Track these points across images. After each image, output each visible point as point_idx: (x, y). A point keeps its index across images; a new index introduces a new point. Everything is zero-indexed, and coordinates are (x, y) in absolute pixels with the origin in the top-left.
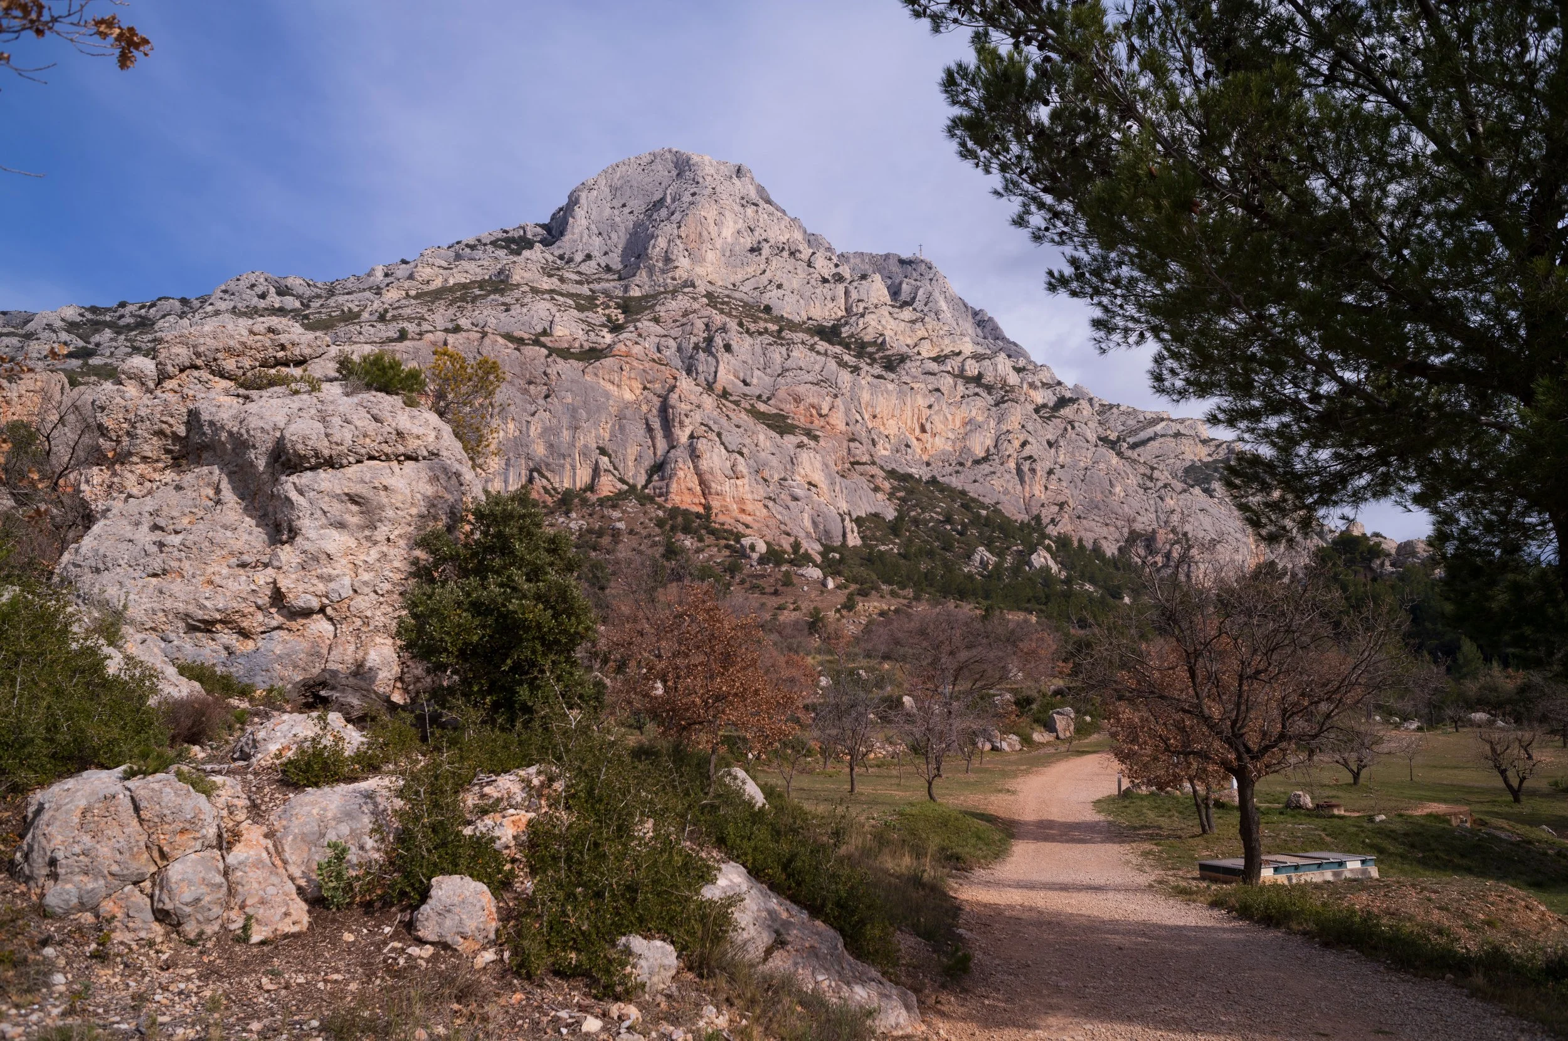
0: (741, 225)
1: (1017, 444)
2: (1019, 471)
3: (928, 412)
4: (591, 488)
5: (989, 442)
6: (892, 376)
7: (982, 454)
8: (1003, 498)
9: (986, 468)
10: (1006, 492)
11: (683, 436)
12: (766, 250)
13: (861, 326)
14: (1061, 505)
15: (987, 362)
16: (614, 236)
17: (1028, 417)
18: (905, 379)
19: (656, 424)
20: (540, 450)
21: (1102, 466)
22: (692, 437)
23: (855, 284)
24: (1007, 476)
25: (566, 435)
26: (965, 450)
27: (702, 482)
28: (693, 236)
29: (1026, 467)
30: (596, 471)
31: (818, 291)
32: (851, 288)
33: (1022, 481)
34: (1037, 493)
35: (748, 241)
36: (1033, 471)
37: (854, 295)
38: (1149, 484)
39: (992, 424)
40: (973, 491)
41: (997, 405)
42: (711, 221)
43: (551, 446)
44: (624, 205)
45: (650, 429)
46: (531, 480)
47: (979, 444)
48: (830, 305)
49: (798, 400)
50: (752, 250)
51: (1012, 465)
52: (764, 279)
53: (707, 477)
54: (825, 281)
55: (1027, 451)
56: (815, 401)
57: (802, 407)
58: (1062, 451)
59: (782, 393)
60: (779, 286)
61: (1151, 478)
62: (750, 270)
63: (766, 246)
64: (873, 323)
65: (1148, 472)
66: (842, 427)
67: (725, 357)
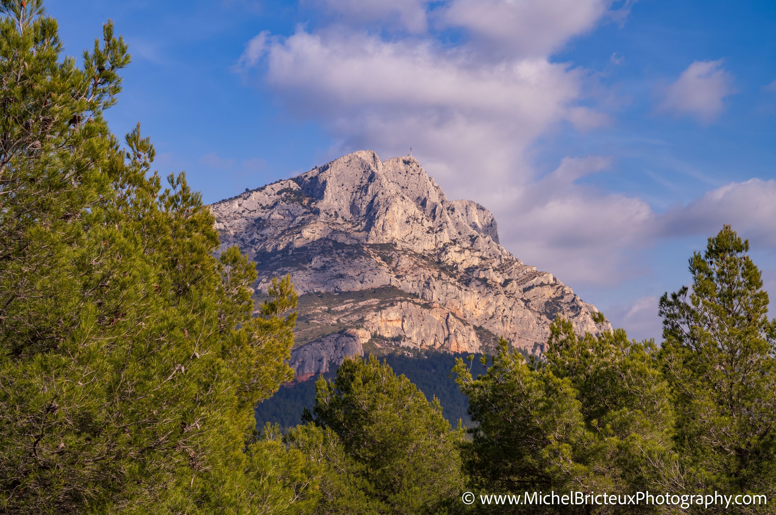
0: (403, 211)
1: (502, 310)
2: (502, 321)
3: (477, 301)
4: (434, 345)
5: (494, 310)
6: (468, 289)
7: (491, 315)
8: (499, 332)
9: (493, 321)
10: (499, 329)
11: (452, 331)
12: (411, 223)
13: (447, 258)
14: (515, 334)
15: (486, 272)
16: (342, 201)
17: (504, 300)
18: (472, 289)
19: (445, 327)
20: (424, 335)
21: (526, 317)
22: (455, 331)
23: (439, 233)
24: (499, 323)
25: (428, 331)
26: (487, 314)
27: (458, 344)
28: (390, 219)
29: (505, 319)
30: (435, 340)
31: (426, 238)
32: (437, 236)
33: (504, 325)
34: (508, 329)
35: (405, 219)
36: (507, 321)
37: (439, 239)
38: (540, 322)
39: (494, 302)
40: (491, 329)
41: (495, 295)
42: (396, 212)
43: (426, 334)
44: (343, 185)
45: (443, 328)
46: (422, 343)
47: (491, 311)
48: (430, 243)
49: (453, 305)
50: (407, 222)
51: (500, 319)
52: (411, 236)
53: (459, 343)
54: (428, 232)
55: (504, 314)
56: (456, 305)
57: (454, 307)
58: (514, 312)
59: (448, 303)
60: (417, 239)
61: (540, 319)
62: (407, 231)
63: (410, 219)
64: (450, 256)
65: (539, 316)
66: (462, 313)
67: (434, 291)
